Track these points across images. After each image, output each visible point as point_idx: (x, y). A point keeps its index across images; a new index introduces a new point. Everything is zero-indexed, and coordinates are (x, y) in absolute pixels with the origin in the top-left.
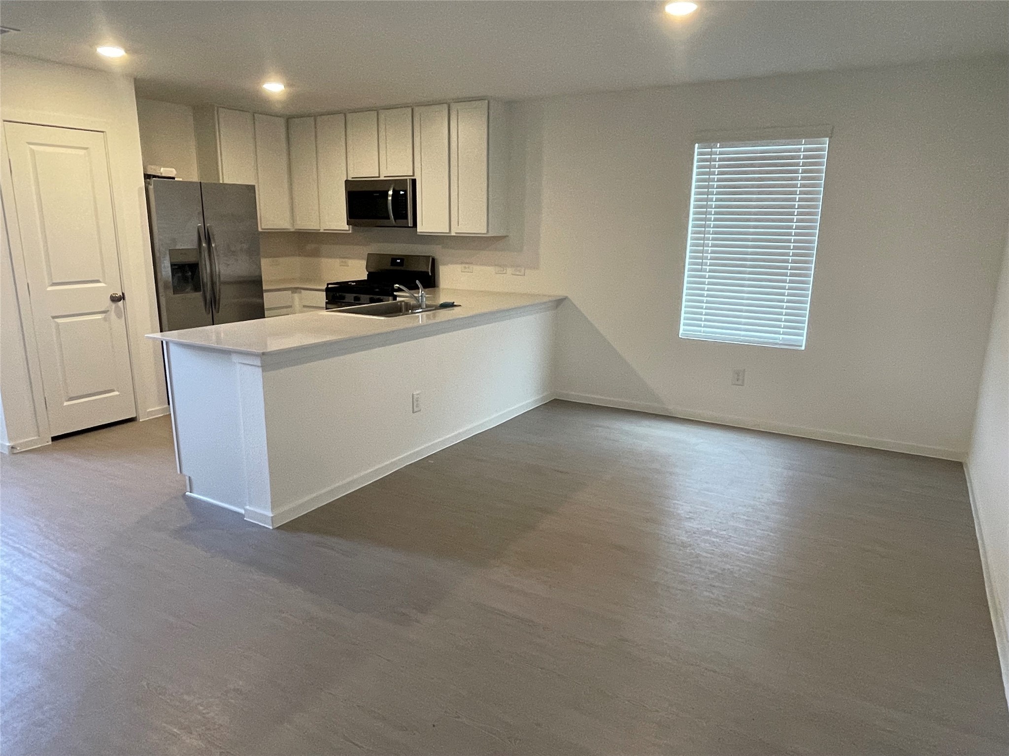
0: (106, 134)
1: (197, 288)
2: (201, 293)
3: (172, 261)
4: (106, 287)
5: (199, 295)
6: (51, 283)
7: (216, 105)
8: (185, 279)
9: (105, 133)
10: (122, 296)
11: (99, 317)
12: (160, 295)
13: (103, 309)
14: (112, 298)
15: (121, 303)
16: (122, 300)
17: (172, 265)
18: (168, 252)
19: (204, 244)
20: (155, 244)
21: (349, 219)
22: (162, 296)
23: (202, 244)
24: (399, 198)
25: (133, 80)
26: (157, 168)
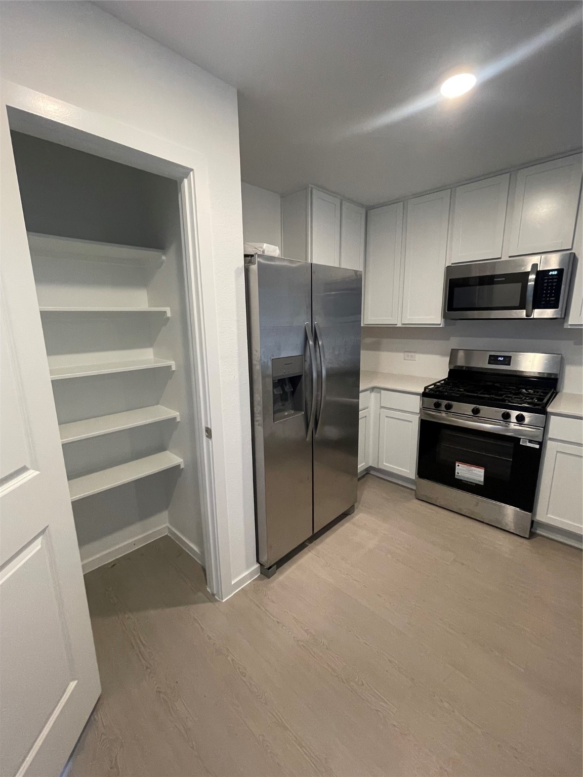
1: (297, 408)
2: (304, 412)
3: (274, 376)
5: (300, 416)
7: (310, 185)
8: (285, 398)
12: (256, 423)
17: (274, 381)
18: (270, 363)
19: (311, 343)
20: (254, 352)
21: (448, 311)
22: (259, 425)
23: (309, 343)
24: (546, 281)
25: (236, 92)
26: (257, 245)
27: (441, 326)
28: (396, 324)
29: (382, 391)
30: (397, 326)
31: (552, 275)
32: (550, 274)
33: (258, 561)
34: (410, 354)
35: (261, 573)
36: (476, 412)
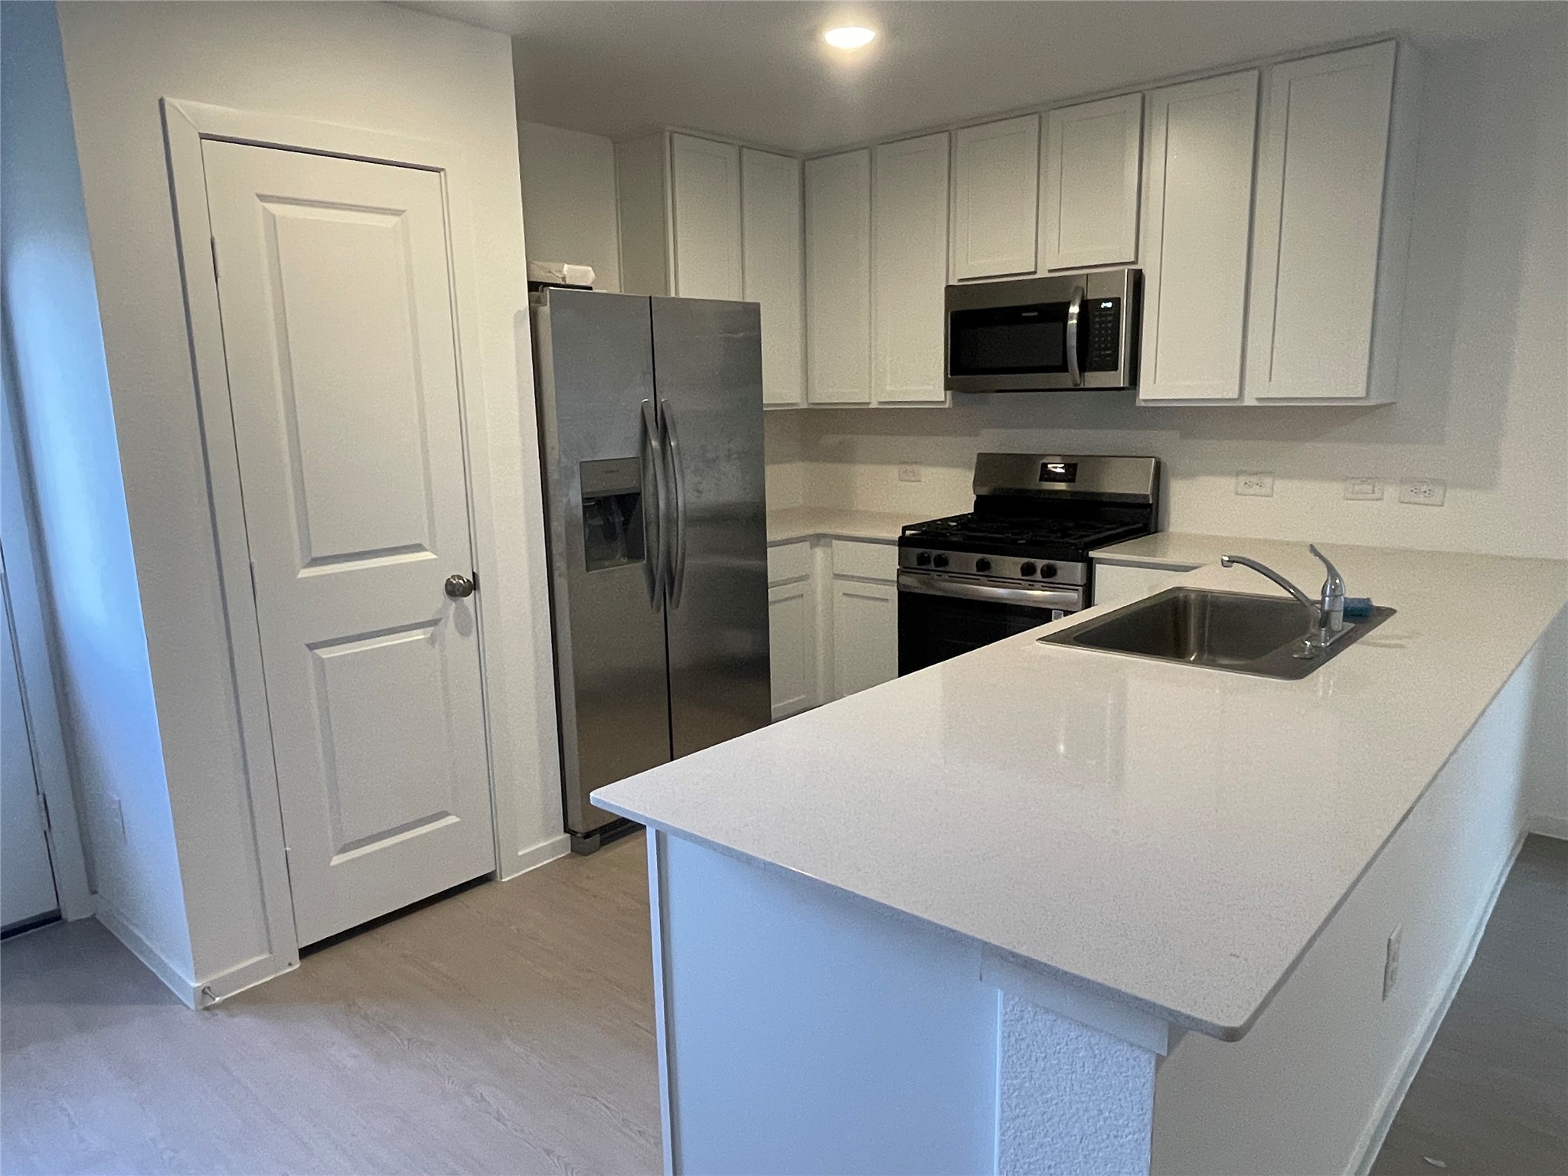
0: (445, 176)
1: (634, 552)
2: (645, 562)
3: (584, 491)
4: (436, 559)
5: (637, 568)
6: (310, 559)
7: (668, 128)
8: (610, 534)
9: (442, 173)
10: (472, 580)
11: (418, 635)
12: (556, 573)
13: (429, 618)
14: (450, 588)
15: (468, 600)
16: (473, 592)
17: (585, 500)
18: (577, 468)
19: (655, 443)
20: (548, 449)
21: (951, 375)
22: (560, 575)
23: (651, 443)
24: (1097, 319)
25: (510, 41)
26: (553, 266)
27: (947, 406)
28: (869, 403)
29: (834, 542)
30: (871, 406)
31: (1106, 308)
32: (1102, 306)
33: (566, 830)
34: (909, 468)
35: (572, 851)
36: (983, 566)
